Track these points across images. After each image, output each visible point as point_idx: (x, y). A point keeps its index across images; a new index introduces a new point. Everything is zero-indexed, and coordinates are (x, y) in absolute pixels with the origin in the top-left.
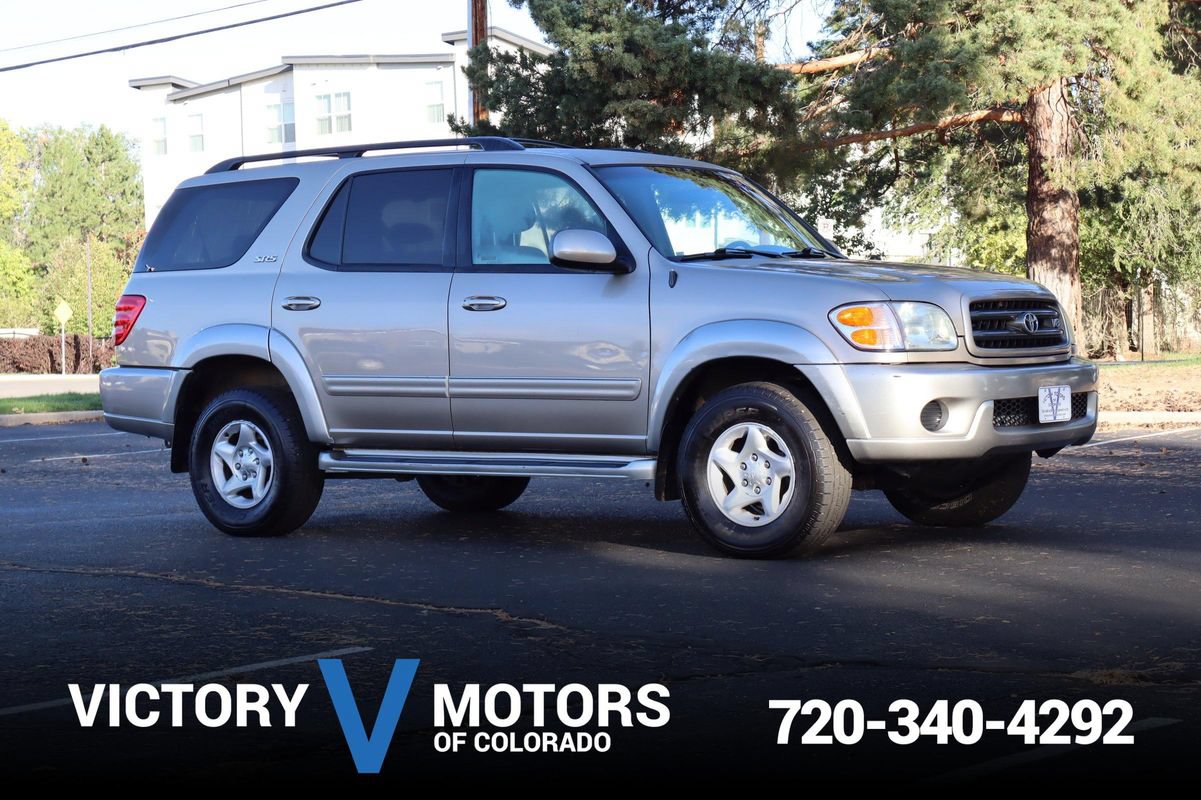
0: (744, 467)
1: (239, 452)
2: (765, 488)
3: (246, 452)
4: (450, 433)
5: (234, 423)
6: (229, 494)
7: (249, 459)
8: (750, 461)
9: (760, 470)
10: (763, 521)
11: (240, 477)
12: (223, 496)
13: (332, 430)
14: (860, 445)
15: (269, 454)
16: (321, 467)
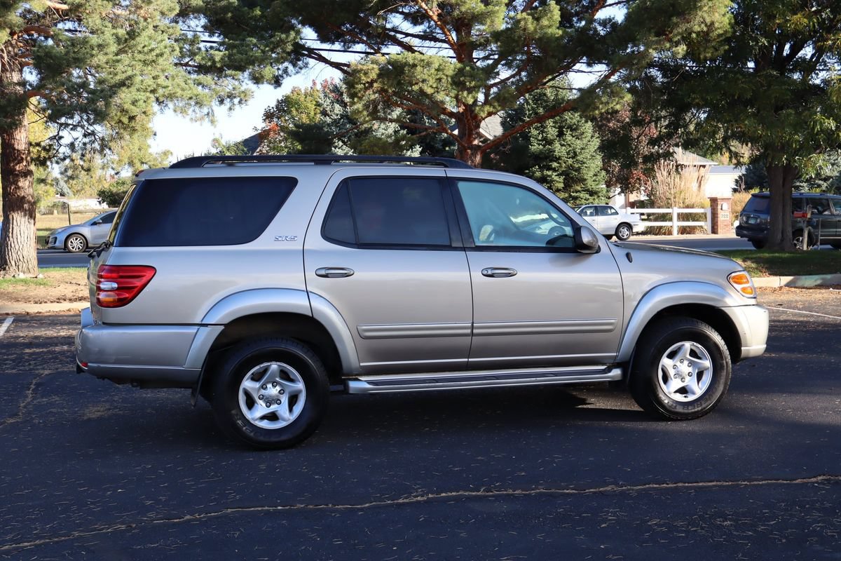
0: (675, 367)
1: (264, 387)
2: (687, 379)
3: (269, 386)
4: (467, 360)
5: (265, 364)
6: (256, 420)
7: (273, 391)
8: (678, 364)
9: (685, 368)
10: (691, 398)
11: (264, 405)
12: (252, 422)
13: (362, 364)
14: (748, 350)
15: (300, 385)
16: (351, 392)
